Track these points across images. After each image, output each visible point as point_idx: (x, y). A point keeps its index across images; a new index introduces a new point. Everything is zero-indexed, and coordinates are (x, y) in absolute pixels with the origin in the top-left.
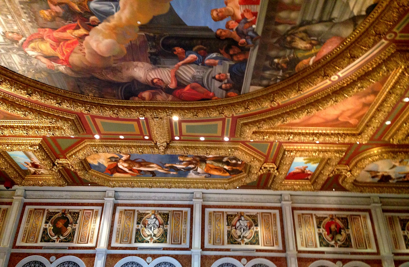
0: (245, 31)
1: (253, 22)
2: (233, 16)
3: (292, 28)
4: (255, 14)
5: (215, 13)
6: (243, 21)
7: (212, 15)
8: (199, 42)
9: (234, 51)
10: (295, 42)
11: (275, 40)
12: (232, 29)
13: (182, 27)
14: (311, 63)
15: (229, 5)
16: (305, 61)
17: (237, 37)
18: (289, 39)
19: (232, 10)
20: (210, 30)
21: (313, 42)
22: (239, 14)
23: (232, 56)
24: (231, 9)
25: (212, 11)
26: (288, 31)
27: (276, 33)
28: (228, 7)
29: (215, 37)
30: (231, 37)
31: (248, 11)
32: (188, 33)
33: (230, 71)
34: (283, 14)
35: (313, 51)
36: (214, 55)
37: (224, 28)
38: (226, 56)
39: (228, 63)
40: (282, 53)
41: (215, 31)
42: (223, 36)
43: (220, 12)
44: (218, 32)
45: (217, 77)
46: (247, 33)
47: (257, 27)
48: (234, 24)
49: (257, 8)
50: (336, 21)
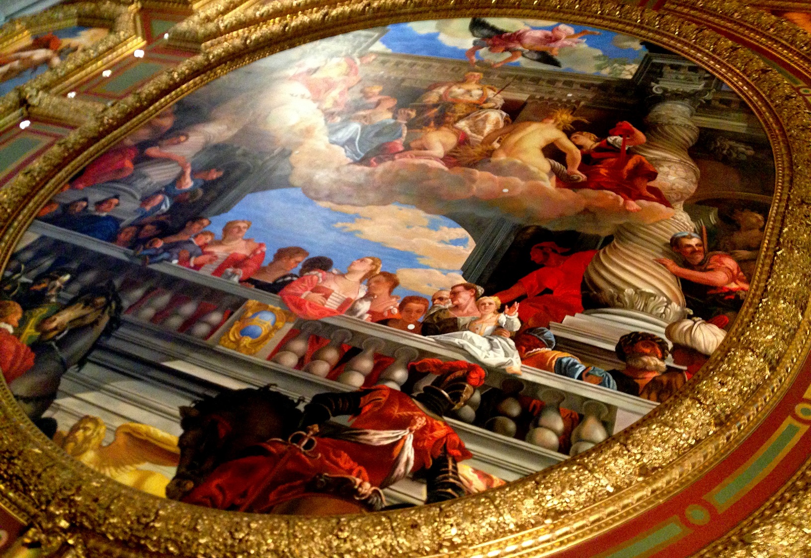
0: (176, 251)
1: (184, 261)
2: (219, 243)
3: (119, 309)
4: (197, 267)
5: (242, 225)
6: (199, 252)
7: (243, 221)
8: (208, 198)
9: (148, 231)
12: (195, 237)
15: (244, 243)
17: (173, 239)
18: (100, 300)
19: (230, 244)
20: (218, 213)
21: (54, 333)
22: (219, 250)
24: (234, 243)
25: (249, 223)
29: (200, 216)
30: (181, 233)
31: (211, 261)
32: (234, 191)
34: (163, 300)
35: (29, 331)
36: (165, 207)
37: (206, 229)
38: (147, 220)
39: (130, 219)
40: (75, 287)
42: (192, 224)
43: (240, 231)
44: (205, 221)
45: (115, 201)
48: (202, 240)
49: (207, 271)
50: (72, 370)
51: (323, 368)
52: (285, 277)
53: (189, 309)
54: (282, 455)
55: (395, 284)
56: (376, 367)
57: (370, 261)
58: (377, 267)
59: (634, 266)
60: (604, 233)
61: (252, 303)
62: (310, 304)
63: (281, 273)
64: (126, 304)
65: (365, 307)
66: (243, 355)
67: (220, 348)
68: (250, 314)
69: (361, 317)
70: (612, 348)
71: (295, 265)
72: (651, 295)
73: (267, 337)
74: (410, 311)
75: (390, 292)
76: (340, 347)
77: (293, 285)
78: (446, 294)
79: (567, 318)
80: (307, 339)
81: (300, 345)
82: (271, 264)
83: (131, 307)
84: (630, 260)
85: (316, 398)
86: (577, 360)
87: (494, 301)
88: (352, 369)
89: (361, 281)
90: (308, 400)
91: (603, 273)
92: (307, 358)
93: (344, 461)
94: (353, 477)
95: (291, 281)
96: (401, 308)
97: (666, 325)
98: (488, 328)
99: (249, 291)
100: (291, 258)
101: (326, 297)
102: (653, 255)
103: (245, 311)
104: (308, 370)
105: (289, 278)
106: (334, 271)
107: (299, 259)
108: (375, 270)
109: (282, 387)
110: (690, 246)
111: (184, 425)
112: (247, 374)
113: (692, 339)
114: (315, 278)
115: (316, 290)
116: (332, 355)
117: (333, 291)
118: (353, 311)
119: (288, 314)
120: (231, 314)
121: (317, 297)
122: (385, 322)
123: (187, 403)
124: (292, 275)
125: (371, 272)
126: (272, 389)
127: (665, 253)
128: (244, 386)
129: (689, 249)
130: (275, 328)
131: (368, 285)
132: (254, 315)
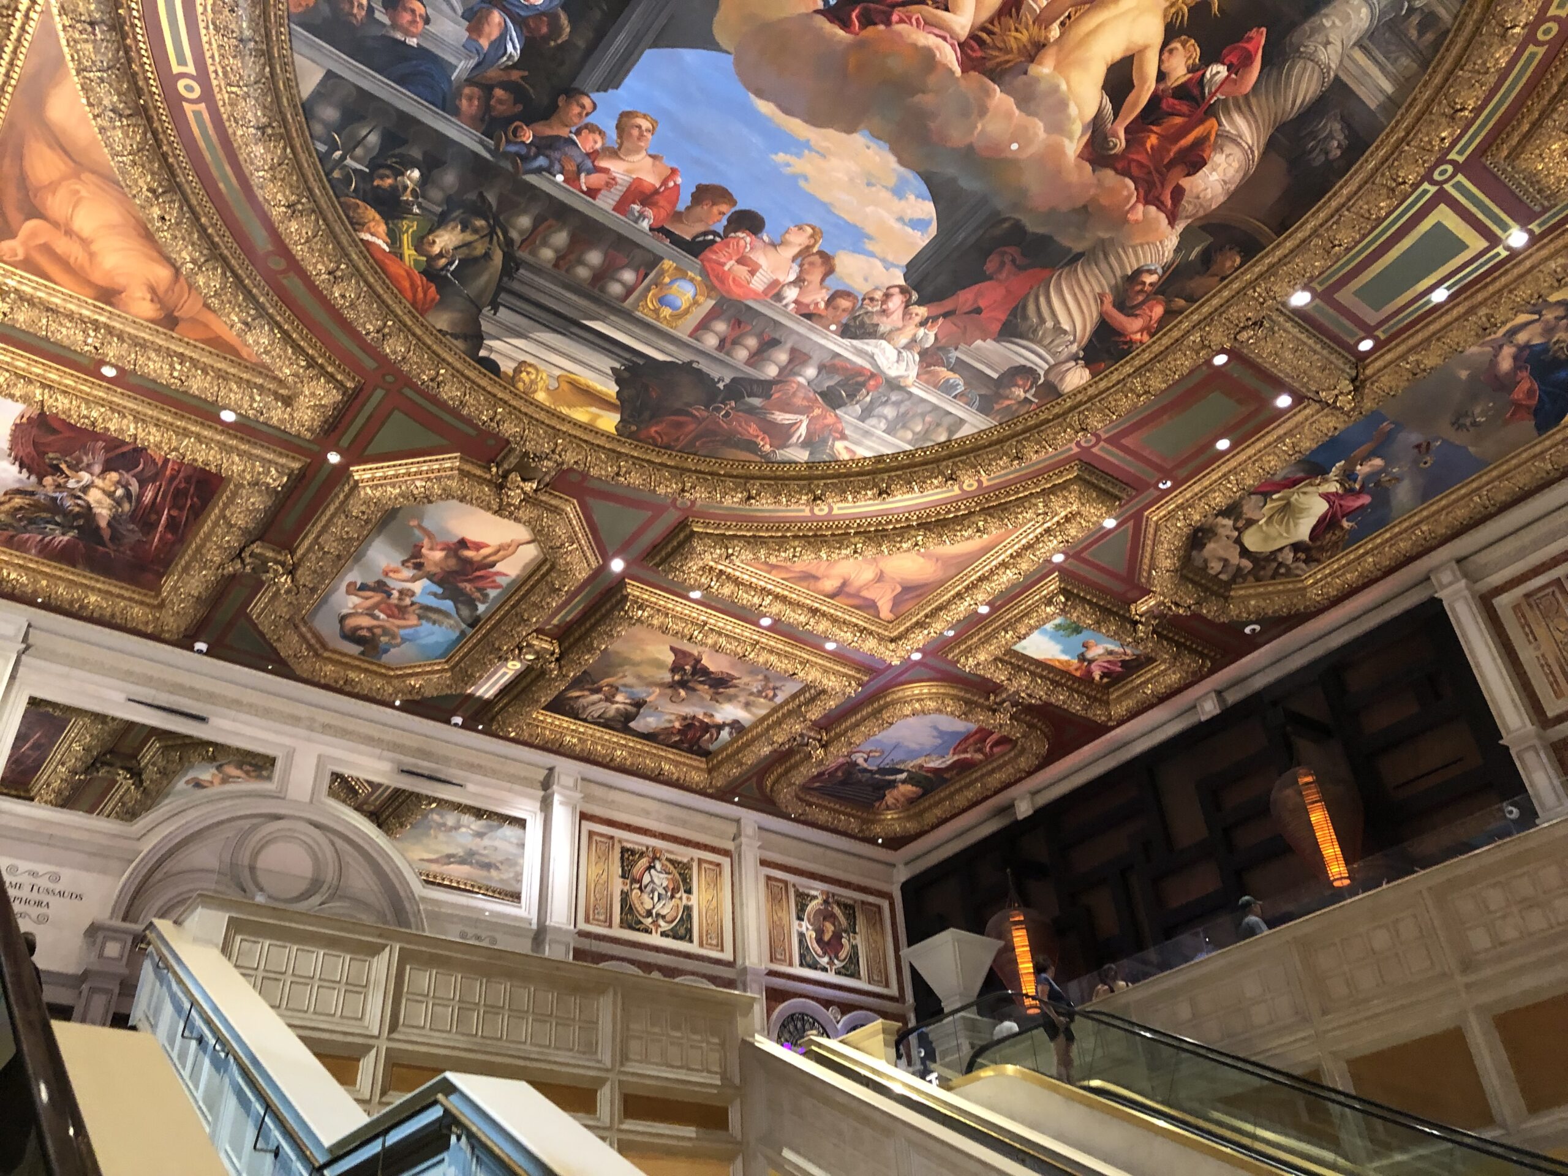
0: (557, 155)
1: (572, 179)
2: (614, 153)
3: (509, 242)
4: (592, 192)
5: (645, 124)
6: (588, 164)
7: (645, 116)
8: (581, 44)
9: (500, 102)
10: (463, 231)
11: (491, 198)
12: (578, 133)
13: (651, 36)
14: (367, 237)
15: (650, 160)
16: (382, 228)
17: (545, 130)
18: (480, 223)
19: (630, 158)
20: (603, 87)
21: (443, 262)
22: (616, 168)
23: (487, 89)
24: (636, 158)
25: (654, 123)
26: (505, 233)
27: (508, 205)
28: (644, 153)
29: (575, 85)
30: (554, 119)
31: (608, 186)
32: (621, 36)
33: (422, 52)
34: (561, 238)
35: (409, 252)
36: (513, 49)
37: (589, 119)
38: (492, 73)
39: (462, 67)
40: (436, 194)
41: (595, 96)
42: (568, 103)
43: (641, 136)
44: (586, 101)
46: (547, 157)
47: (557, 184)
48: (589, 143)
49: (606, 202)
50: (487, 311)
51: (742, 354)
52: (705, 234)
53: (594, 257)
54: (704, 419)
55: (830, 271)
56: (790, 361)
57: (809, 231)
58: (816, 242)
59: (1075, 296)
60: (1078, 248)
61: (667, 264)
62: (734, 280)
63: (699, 228)
64: (514, 234)
65: (791, 294)
66: (664, 326)
67: (638, 314)
68: (667, 280)
69: (786, 306)
70: (995, 376)
71: (718, 218)
72: (1065, 332)
73: (687, 311)
74: (836, 308)
75: (823, 280)
76: (760, 336)
77: (715, 247)
78: (878, 295)
79: (979, 342)
80: (728, 321)
81: (721, 327)
82: (688, 208)
83: (523, 241)
84: (1077, 290)
85: (733, 380)
86: (961, 382)
87: (922, 311)
88: (769, 359)
89: (794, 259)
90: (727, 381)
91: (1042, 300)
92: (729, 341)
93: (753, 429)
94: (759, 440)
95: (713, 242)
96: (829, 302)
97: (1052, 362)
98: (903, 340)
99: (661, 246)
100: (714, 204)
101: (753, 273)
102: (1102, 286)
103: (662, 273)
104: (728, 354)
105: (711, 237)
106: (765, 238)
107: (724, 208)
108: (813, 246)
109: (703, 365)
110: (1144, 283)
111: (617, 382)
112: (671, 348)
113: (1062, 379)
114: (742, 243)
115: (742, 261)
116: (752, 342)
117: (760, 266)
118: (779, 297)
119: (711, 289)
120: (646, 275)
121: (742, 271)
122: (809, 316)
123: (617, 365)
124: (715, 233)
125: (808, 248)
126: (695, 365)
127: (1115, 289)
128: (669, 359)
129: (1139, 288)
130: (695, 303)
131: (801, 266)
132: (672, 282)
